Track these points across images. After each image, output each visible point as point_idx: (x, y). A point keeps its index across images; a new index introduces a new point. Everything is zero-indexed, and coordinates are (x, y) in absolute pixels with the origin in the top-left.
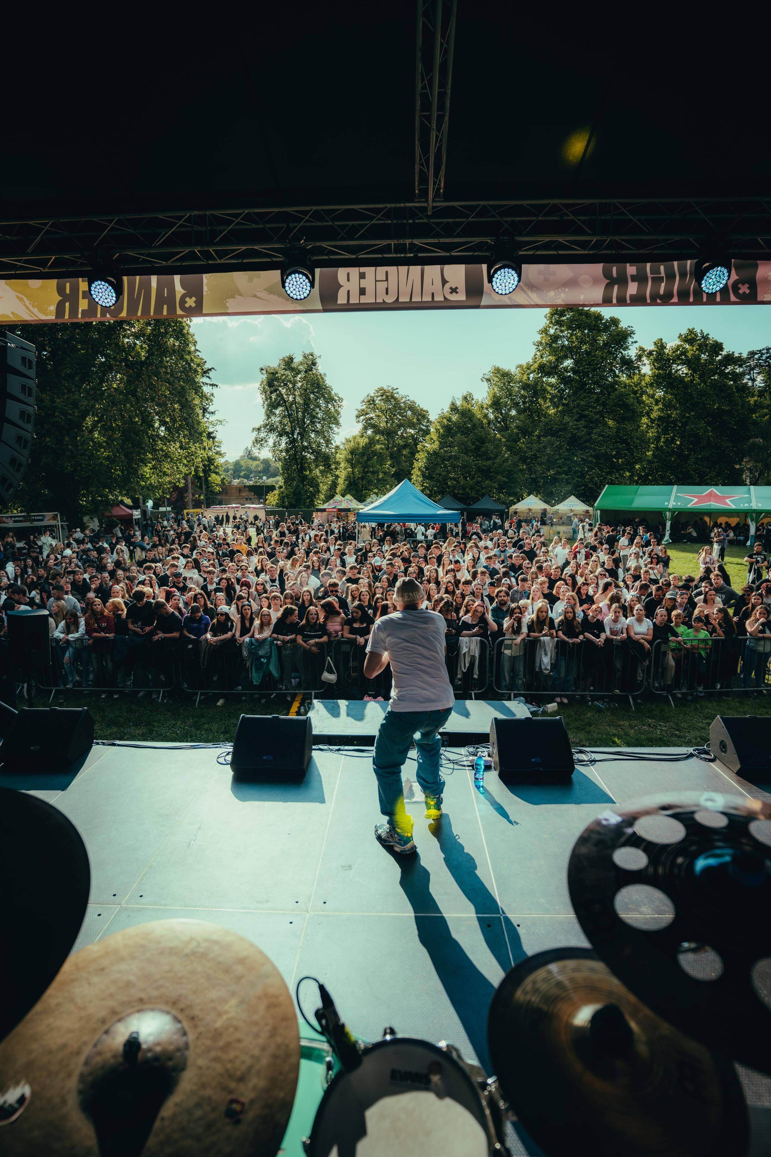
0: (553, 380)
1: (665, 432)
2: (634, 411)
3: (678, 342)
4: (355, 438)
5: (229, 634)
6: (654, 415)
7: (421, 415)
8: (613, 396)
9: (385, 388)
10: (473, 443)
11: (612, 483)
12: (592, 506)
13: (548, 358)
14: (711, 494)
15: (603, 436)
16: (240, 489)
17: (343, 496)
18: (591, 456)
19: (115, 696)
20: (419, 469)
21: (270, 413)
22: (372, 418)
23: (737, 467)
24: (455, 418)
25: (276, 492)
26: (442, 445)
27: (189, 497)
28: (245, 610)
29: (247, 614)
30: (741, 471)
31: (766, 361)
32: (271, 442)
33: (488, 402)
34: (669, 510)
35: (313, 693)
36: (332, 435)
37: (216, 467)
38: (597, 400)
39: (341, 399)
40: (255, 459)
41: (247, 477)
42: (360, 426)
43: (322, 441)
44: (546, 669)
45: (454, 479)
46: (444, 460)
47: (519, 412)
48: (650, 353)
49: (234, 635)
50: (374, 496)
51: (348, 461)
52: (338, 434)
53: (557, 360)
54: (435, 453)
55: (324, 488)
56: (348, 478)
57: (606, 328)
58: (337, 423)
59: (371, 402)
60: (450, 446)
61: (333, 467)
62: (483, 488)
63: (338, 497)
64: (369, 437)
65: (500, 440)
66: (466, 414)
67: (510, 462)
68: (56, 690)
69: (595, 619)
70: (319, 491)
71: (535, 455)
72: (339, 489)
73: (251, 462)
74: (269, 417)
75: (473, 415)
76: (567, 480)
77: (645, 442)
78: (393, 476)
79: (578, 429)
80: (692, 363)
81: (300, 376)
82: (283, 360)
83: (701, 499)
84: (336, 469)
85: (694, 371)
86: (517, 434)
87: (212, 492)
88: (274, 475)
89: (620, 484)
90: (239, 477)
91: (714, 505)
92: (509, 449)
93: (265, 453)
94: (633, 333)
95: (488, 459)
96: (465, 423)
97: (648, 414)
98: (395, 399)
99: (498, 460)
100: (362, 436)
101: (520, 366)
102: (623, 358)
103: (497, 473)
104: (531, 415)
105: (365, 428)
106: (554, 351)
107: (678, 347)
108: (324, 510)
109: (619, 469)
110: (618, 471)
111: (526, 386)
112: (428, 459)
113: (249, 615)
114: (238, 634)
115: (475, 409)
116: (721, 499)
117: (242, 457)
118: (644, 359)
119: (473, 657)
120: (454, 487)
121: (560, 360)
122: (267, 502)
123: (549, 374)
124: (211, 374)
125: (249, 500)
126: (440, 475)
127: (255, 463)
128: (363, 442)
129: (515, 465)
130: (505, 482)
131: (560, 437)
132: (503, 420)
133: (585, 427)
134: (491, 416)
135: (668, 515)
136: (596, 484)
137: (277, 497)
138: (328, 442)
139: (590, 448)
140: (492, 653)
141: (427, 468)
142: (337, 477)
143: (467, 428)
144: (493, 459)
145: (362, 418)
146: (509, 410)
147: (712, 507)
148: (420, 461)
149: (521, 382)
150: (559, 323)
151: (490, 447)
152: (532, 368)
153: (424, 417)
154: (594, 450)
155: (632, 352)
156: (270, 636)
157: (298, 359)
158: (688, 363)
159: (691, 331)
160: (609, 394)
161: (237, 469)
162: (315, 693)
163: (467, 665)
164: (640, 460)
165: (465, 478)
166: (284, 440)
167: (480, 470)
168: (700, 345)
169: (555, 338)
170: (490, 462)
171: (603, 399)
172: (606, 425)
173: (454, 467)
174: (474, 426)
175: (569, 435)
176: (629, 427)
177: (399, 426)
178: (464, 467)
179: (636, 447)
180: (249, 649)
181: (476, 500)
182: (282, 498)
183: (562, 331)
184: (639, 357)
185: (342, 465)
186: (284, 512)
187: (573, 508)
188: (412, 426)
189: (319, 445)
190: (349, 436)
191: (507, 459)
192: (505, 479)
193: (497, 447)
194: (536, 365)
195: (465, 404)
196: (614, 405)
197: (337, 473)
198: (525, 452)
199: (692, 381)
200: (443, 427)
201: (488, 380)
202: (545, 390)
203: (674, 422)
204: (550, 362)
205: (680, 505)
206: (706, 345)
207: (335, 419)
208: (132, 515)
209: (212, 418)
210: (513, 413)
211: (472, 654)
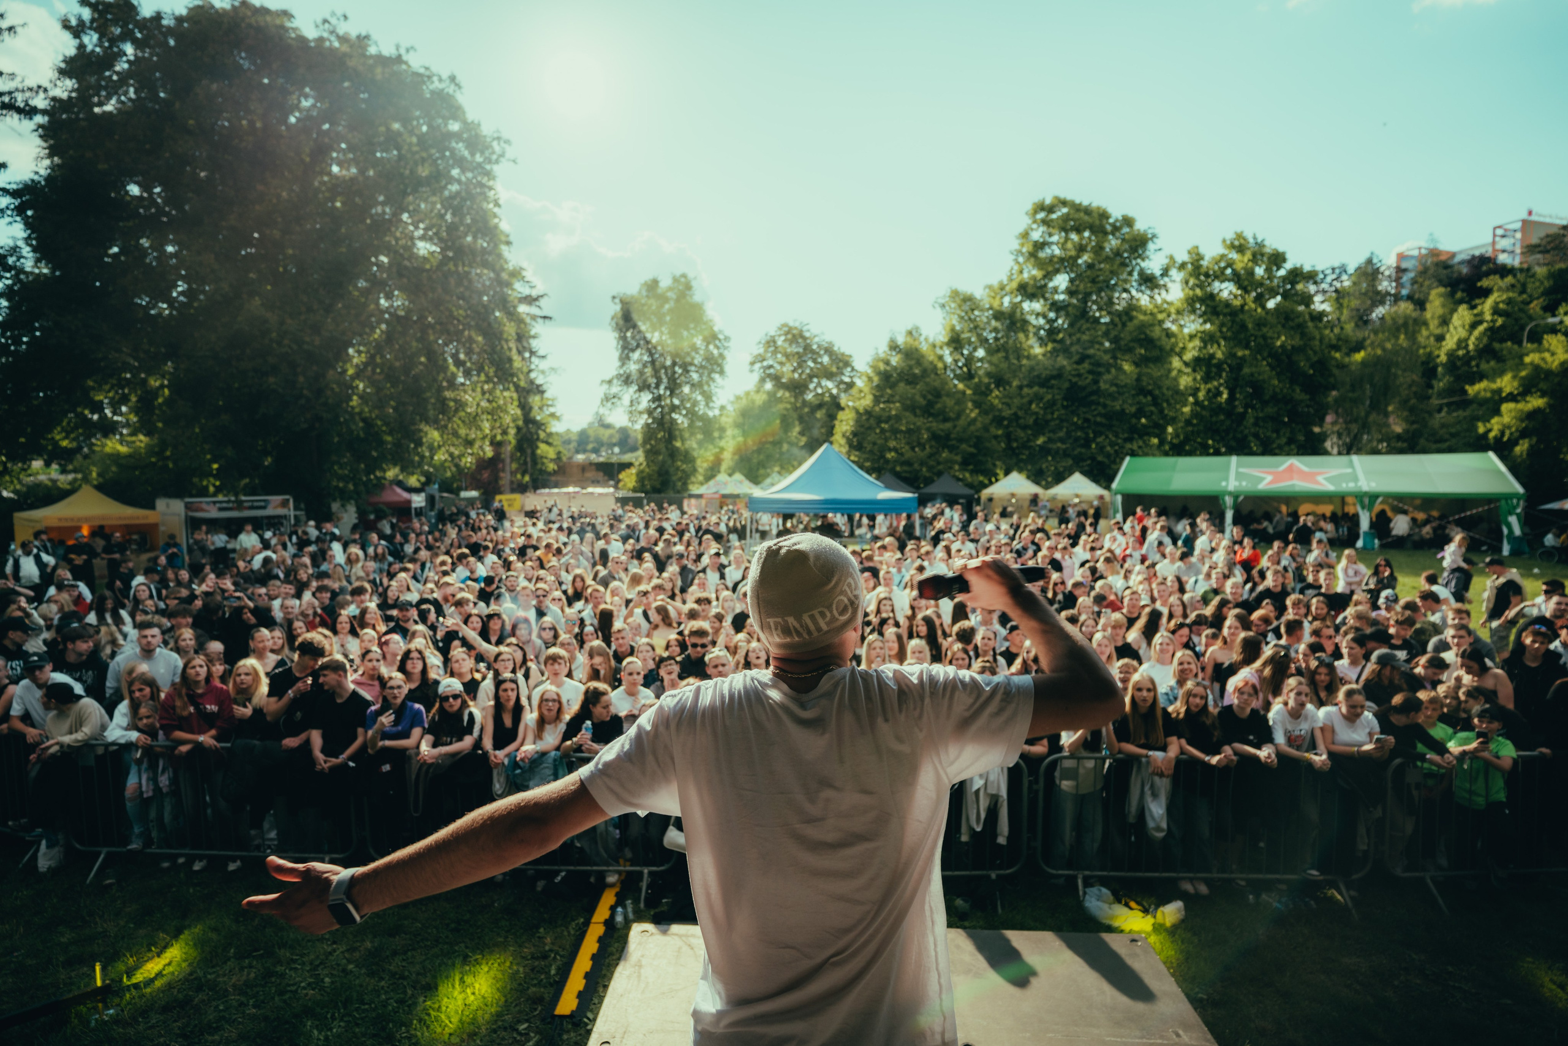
0: (1037, 306)
1: (1207, 379)
2: (1161, 349)
3: (1221, 250)
4: (747, 394)
5: (468, 742)
6: (1188, 356)
7: (843, 362)
8: (1131, 326)
9: (791, 324)
10: (924, 397)
11: (1133, 454)
12: (1108, 487)
13: (1031, 272)
14: (1291, 468)
15: (1116, 385)
16: (584, 468)
17: (730, 475)
18: (1100, 415)
19: (232, 867)
20: (844, 436)
21: (624, 359)
22: (771, 367)
23: (1317, 430)
24: (895, 360)
25: (633, 471)
26: (877, 400)
27: (505, 479)
28: (506, 690)
29: (508, 700)
30: (1323, 437)
31: (1331, 285)
32: (626, 399)
33: (943, 337)
34: (1230, 494)
35: (646, 871)
36: (714, 390)
37: (550, 435)
38: (1106, 334)
39: (727, 339)
40: (608, 426)
41: (596, 451)
42: (755, 377)
43: (699, 398)
44: (1158, 829)
45: (895, 450)
46: (879, 420)
47: (990, 352)
48: (1183, 266)
49: (478, 744)
50: (775, 476)
51: (737, 425)
52: (722, 387)
53: (1045, 277)
54: (868, 413)
55: (702, 465)
56: (738, 451)
57: (1116, 229)
58: (722, 372)
59: (771, 342)
60: (888, 402)
61: (716, 434)
62: (939, 463)
63: (722, 477)
64: (768, 393)
65: (964, 393)
66: (911, 354)
67: (979, 425)
68: (108, 854)
69: (1248, 710)
70: (695, 470)
71: (1015, 414)
72: (724, 466)
73: (602, 431)
74: (623, 364)
75: (923, 356)
76: (1065, 451)
77: (1179, 396)
78: (802, 447)
79: (1079, 375)
80: (1245, 281)
81: (667, 306)
82: (646, 284)
83: (1278, 477)
84: (721, 438)
85: (1245, 290)
86: (988, 386)
87: (542, 472)
88: (634, 449)
89: (1146, 455)
90: (585, 451)
91: (1299, 485)
92: (977, 405)
93: (619, 418)
94: (1154, 236)
95: (946, 420)
96: (911, 368)
97: (1180, 355)
98: (805, 338)
99: (962, 422)
100: (758, 391)
101: (990, 287)
102: (1142, 273)
103: (961, 440)
104: (1007, 358)
105: (762, 380)
106: (1040, 264)
107: (1223, 256)
108: (700, 496)
109: (1144, 433)
110: (1141, 437)
111: (998, 315)
112: (858, 421)
113: (512, 703)
114: (488, 743)
115: (924, 348)
116: (1310, 476)
117: (591, 424)
118: (1173, 272)
119: (995, 799)
120: (896, 461)
121: (1049, 275)
122: (621, 485)
123: (1032, 297)
124: (542, 302)
125: (596, 482)
126: (874, 444)
127: (608, 432)
128: (760, 399)
129: (986, 429)
130: (972, 455)
131: (1052, 387)
132: (965, 365)
133: (1090, 372)
134: (949, 359)
135: (1229, 501)
136: (1108, 456)
137: (634, 478)
138: (708, 397)
139: (1098, 404)
140: (1035, 787)
141: (855, 434)
142: (722, 449)
143: (915, 375)
144: (953, 420)
145: (758, 366)
146: (975, 349)
147: (1297, 489)
148: (845, 423)
149: (991, 308)
150: (1045, 222)
151: (949, 402)
152: (1008, 288)
153: (847, 364)
154: (1105, 406)
155: (1153, 264)
156: (558, 749)
157: (665, 283)
158: (1237, 278)
159: (1239, 236)
160: (1124, 325)
161: (583, 441)
162: (650, 873)
163: (983, 815)
164: (1173, 421)
165: (913, 449)
166: (646, 398)
167: (934, 436)
168: (1254, 255)
169: (1040, 246)
170: (948, 425)
171: (1113, 333)
172: (1120, 369)
173: (895, 431)
174: (925, 372)
175: (1066, 385)
176: (1155, 371)
177: (811, 377)
178: (909, 431)
179: (1167, 401)
180: (507, 777)
181: (929, 481)
182: (641, 478)
183: (1050, 235)
184: (1165, 272)
185: (729, 432)
186: (641, 499)
187: (1080, 492)
188: (830, 376)
189: (695, 403)
190: (740, 392)
191: (974, 420)
192: (972, 450)
193: (959, 402)
194: (1014, 285)
195: (909, 340)
196: (1132, 341)
197: (722, 443)
198: (1000, 410)
199: (1242, 306)
200: (879, 373)
201: (943, 306)
202: (1025, 322)
203: (1220, 364)
204: (1034, 278)
205: (1245, 486)
206: (1262, 255)
207: (719, 365)
208: (409, 502)
209: (543, 365)
210: (981, 353)
211: (992, 791)
